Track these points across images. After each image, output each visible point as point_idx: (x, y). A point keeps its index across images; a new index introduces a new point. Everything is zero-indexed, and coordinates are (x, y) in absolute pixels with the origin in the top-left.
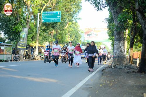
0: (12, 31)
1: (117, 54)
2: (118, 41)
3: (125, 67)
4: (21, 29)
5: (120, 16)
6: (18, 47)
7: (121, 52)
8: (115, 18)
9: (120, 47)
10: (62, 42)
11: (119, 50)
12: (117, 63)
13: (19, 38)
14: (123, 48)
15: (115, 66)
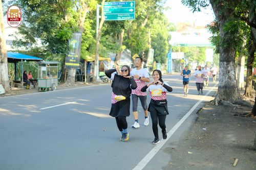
0: (56, 39)
1: (224, 82)
2: (225, 63)
3: (236, 103)
4: (69, 35)
5: (227, 24)
6: (66, 64)
7: (230, 79)
8: (221, 26)
9: (229, 72)
10: (138, 50)
11: (227, 77)
12: (224, 97)
13: (68, 49)
14: (233, 73)
15: (220, 103)
